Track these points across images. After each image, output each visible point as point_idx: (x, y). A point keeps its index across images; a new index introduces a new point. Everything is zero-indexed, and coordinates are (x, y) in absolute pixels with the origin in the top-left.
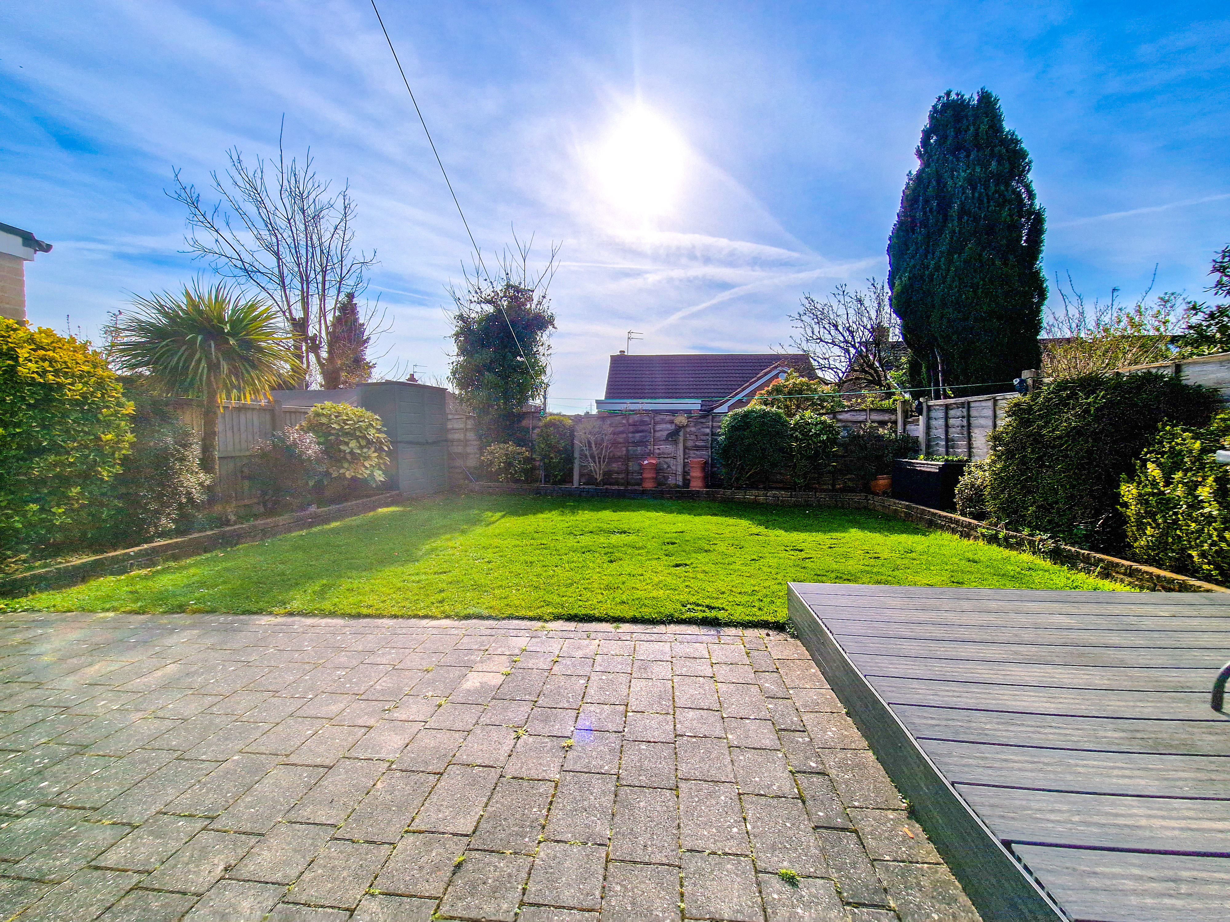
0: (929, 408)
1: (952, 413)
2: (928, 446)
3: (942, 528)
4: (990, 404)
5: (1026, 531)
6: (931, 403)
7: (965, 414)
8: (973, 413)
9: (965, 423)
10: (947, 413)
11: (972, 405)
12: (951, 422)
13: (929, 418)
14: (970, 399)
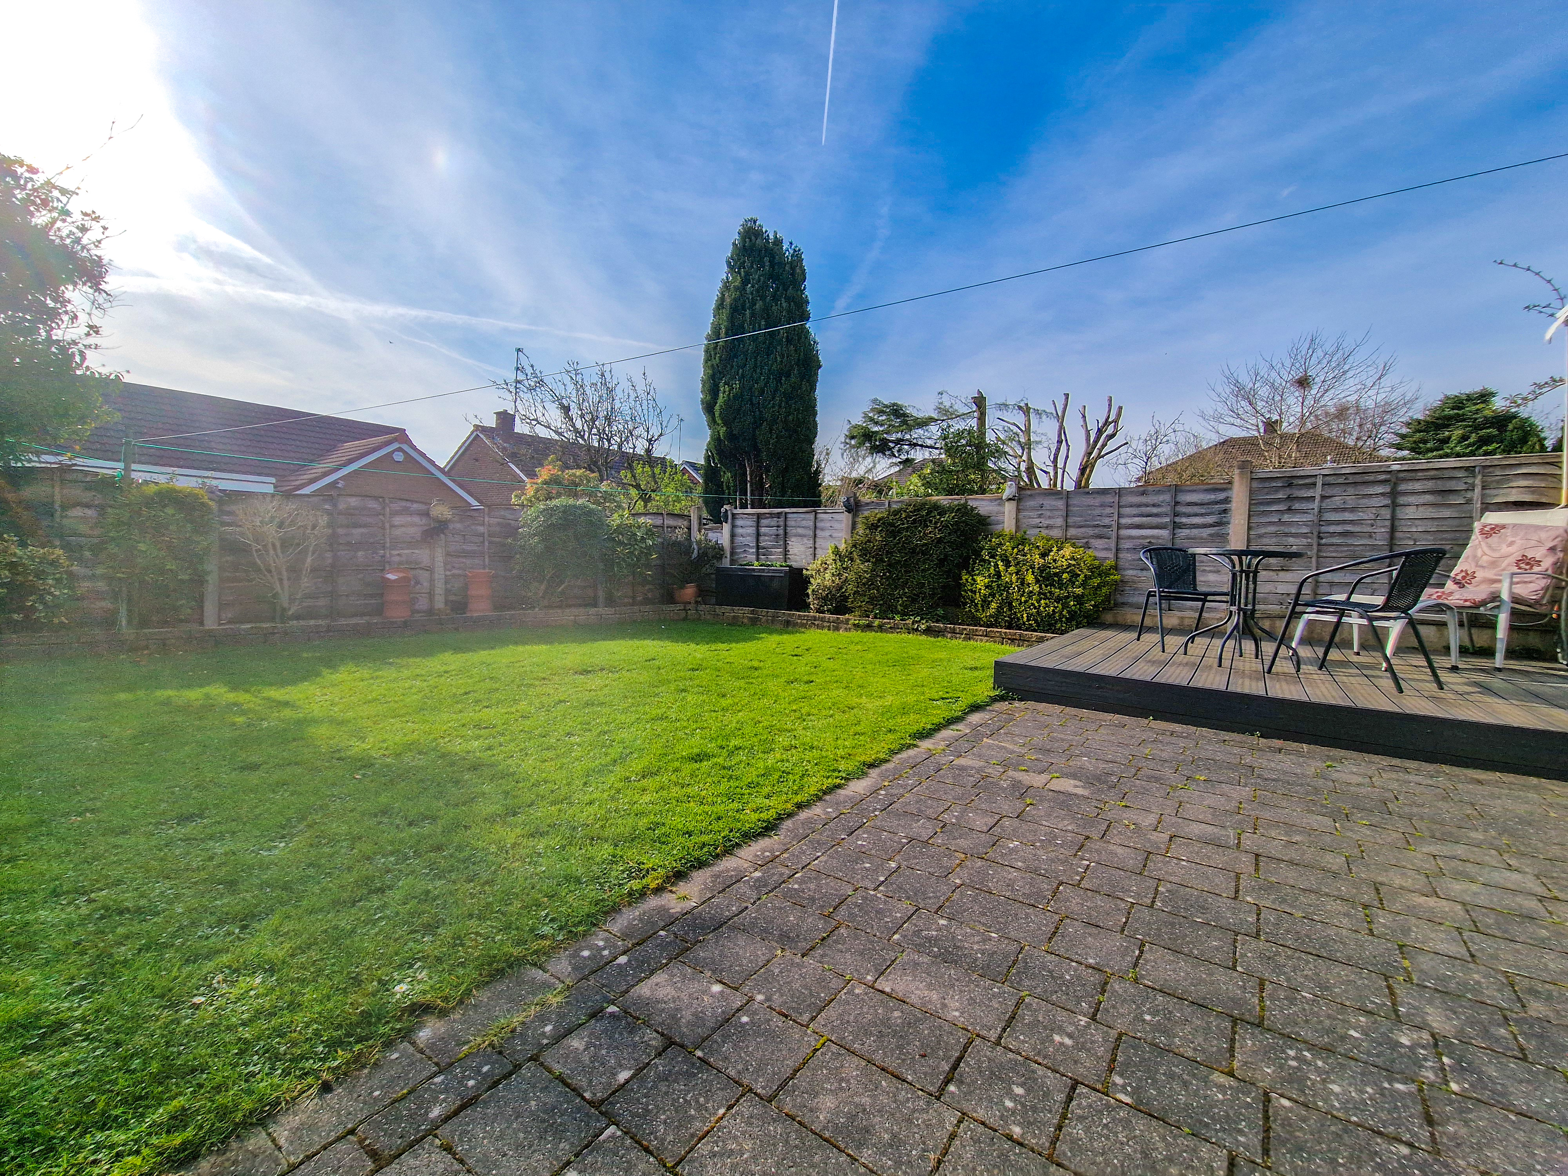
0: (733, 515)
1: (764, 522)
2: (732, 553)
3: (804, 626)
4: (812, 516)
5: (897, 618)
6: (735, 511)
7: (782, 523)
8: (790, 523)
9: (781, 532)
10: (758, 522)
11: (789, 516)
12: (763, 530)
13: (733, 526)
14: (787, 510)
